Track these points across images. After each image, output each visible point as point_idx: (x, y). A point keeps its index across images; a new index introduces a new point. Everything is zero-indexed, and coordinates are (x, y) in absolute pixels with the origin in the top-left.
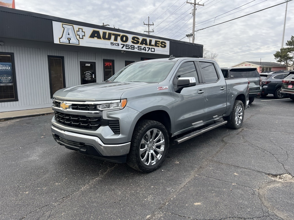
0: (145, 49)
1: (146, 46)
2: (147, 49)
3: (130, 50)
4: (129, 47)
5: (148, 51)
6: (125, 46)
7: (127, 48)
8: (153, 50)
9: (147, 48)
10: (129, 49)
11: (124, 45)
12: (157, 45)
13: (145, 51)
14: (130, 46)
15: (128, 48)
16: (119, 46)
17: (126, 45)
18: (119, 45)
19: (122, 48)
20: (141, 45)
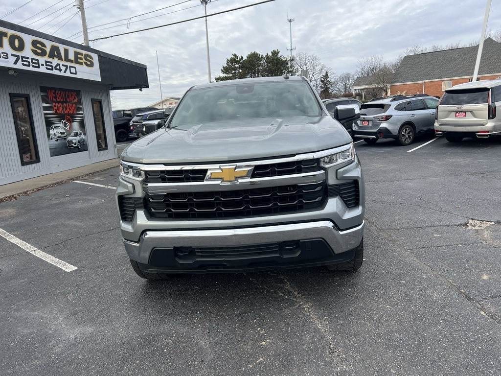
0: (60, 67)
1: (61, 63)
2: (63, 68)
3: (31, 69)
4: (29, 62)
5: (65, 72)
6: (20, 60)
7: (25, 63)
8: (73, 70)
9: (63, 65)
10: (29, 65)
11: (18, 57)
12: (79, 60)
13: (60, 72)
14: (30, 60)
15: (27, 63)
16: (7, 58)
17: (22, 57)
18: (7, 56)
19: (15, 63)
20: (50, 60)
